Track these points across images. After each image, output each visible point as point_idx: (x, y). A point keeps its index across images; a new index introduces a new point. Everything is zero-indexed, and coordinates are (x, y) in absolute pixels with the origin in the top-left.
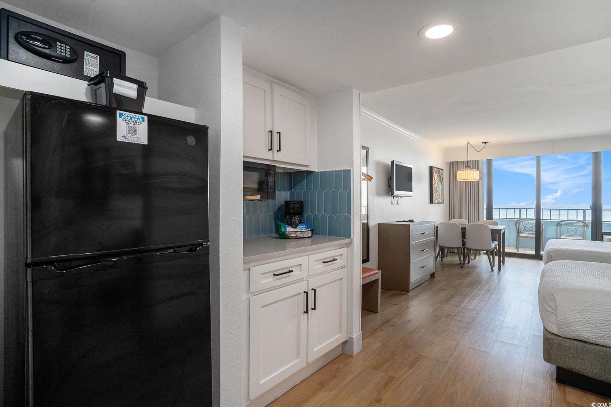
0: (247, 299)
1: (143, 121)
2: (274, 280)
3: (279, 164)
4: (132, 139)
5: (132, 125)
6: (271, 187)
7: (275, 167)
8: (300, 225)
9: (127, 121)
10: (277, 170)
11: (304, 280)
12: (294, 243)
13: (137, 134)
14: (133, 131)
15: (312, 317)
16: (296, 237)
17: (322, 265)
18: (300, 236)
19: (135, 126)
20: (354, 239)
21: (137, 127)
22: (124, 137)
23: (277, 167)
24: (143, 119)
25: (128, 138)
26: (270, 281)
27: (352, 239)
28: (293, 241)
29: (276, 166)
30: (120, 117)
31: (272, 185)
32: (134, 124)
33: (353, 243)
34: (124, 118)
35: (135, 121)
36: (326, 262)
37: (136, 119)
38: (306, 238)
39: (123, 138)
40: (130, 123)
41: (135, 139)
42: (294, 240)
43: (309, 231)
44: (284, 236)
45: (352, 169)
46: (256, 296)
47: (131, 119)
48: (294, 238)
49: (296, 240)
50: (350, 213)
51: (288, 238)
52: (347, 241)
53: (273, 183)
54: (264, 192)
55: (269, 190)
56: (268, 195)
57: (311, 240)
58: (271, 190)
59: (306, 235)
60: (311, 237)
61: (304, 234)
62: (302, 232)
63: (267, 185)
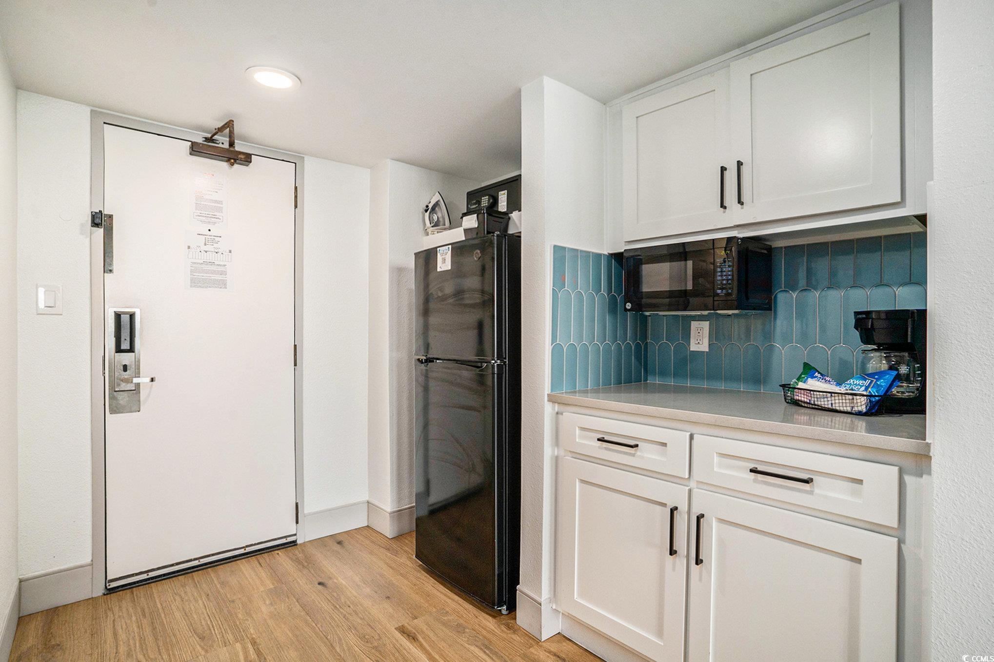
6: (725, 284)
11: (684, 484)
16: (809, 403)
27: (929, 444)
31: (727, 280)
33: (932, 459)
37: (446, 251)
47: (443, 252)
51: (797, 403)
53: (729, 275)
54: (705, 297)
55: (719, 291)
56: (714, 301)
57: (861, 423)
58: (722, 291)
59: (844, 405)
60: (860, 414)
61: (837, 401)
62: (833, 395)
63: (713, 282)
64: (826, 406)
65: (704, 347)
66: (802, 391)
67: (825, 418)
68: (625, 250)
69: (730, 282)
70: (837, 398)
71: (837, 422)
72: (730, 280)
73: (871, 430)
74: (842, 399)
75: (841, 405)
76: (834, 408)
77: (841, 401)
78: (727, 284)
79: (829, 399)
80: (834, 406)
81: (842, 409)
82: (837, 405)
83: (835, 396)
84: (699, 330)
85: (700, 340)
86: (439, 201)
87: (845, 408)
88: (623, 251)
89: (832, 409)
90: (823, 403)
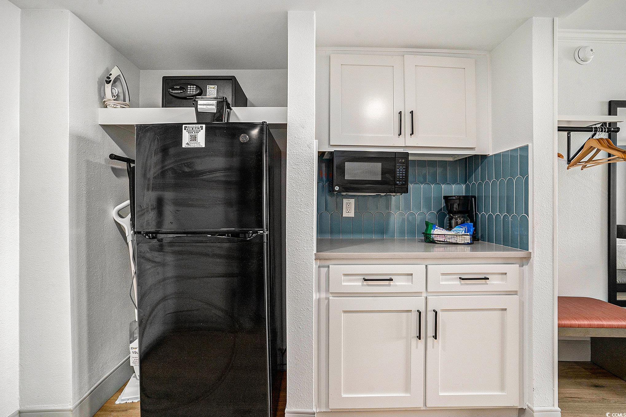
0: (326, 298)
1: (202, 129)
2: (362, 285)
3: (413, 150)
4: (193, 145)
5: (193, 134)
6: (401, 179)
7: (407, 154)
8: (457, 227)
9: (190, 132)
10: (410, 158)
11: (423, 295)
12: (438, 249)
13: (197, 140)
14: (194, 138)
15: (433, 347)
16: (444, 242)
17: (458, 282)
18: (449, 241)
19: (196, 134)
20: (534, 252)
21: (197, 135)
22: (188, 144)
23: (410, 153)
24: (202, 127)
25: (190, 144)
26: (357, 285)
27: (530, 253)
28: (439, 247)
29: (408, 152)
30: (185, 129)
31: (403, 176)
32: (195, 133)
33: (532, 259)
34: (187, 130)
35: (195, 131)
36: (463, 279)
37: (196, 129)
38: (460, 244)
39: (186, 145)
40: (192, 133)
41: (195, 144)
42: (442, 245)
43: (468, 235)
44: (429, 240)
45: (530, 145)
46: (338, 298)
47: (193, 129)
48: (442, 243)
49: (445, 245)
50: (527, 212)
51: (433, 242)
52: (521, 254)
53: (404, 174)
54: (390, 185)
55: (398, 182)
56: (395, 187)
57: (468, 248)
58: (400, 182)
59: (462, 240)
60: (468, 244)
61: (459, 239)
62: (457, 236)
63: (395, 177)
64: (454, 242)
65: (352, 214)
66: (440, 235)
67: (453, 248)
68: (334, 151)
69: (404, 177)
70: (459, 237)
71: (459, 249)
72: (404, 176)
73: (473, 250)
74: (461, 238)
75: (461, 240)
76: (457, 242)
77: (461, 239)
78: (402, 179)
79: (455, 238)
80: (457, 241)
81: (461, 242)
82: (459, 241)
83: (458, 237)
84: (349, 204)
85: (350, 210)
86: (119, 75)
87: (462, 242)
88: (333, 151)
89: (456, 243)
90: (450, 241)
